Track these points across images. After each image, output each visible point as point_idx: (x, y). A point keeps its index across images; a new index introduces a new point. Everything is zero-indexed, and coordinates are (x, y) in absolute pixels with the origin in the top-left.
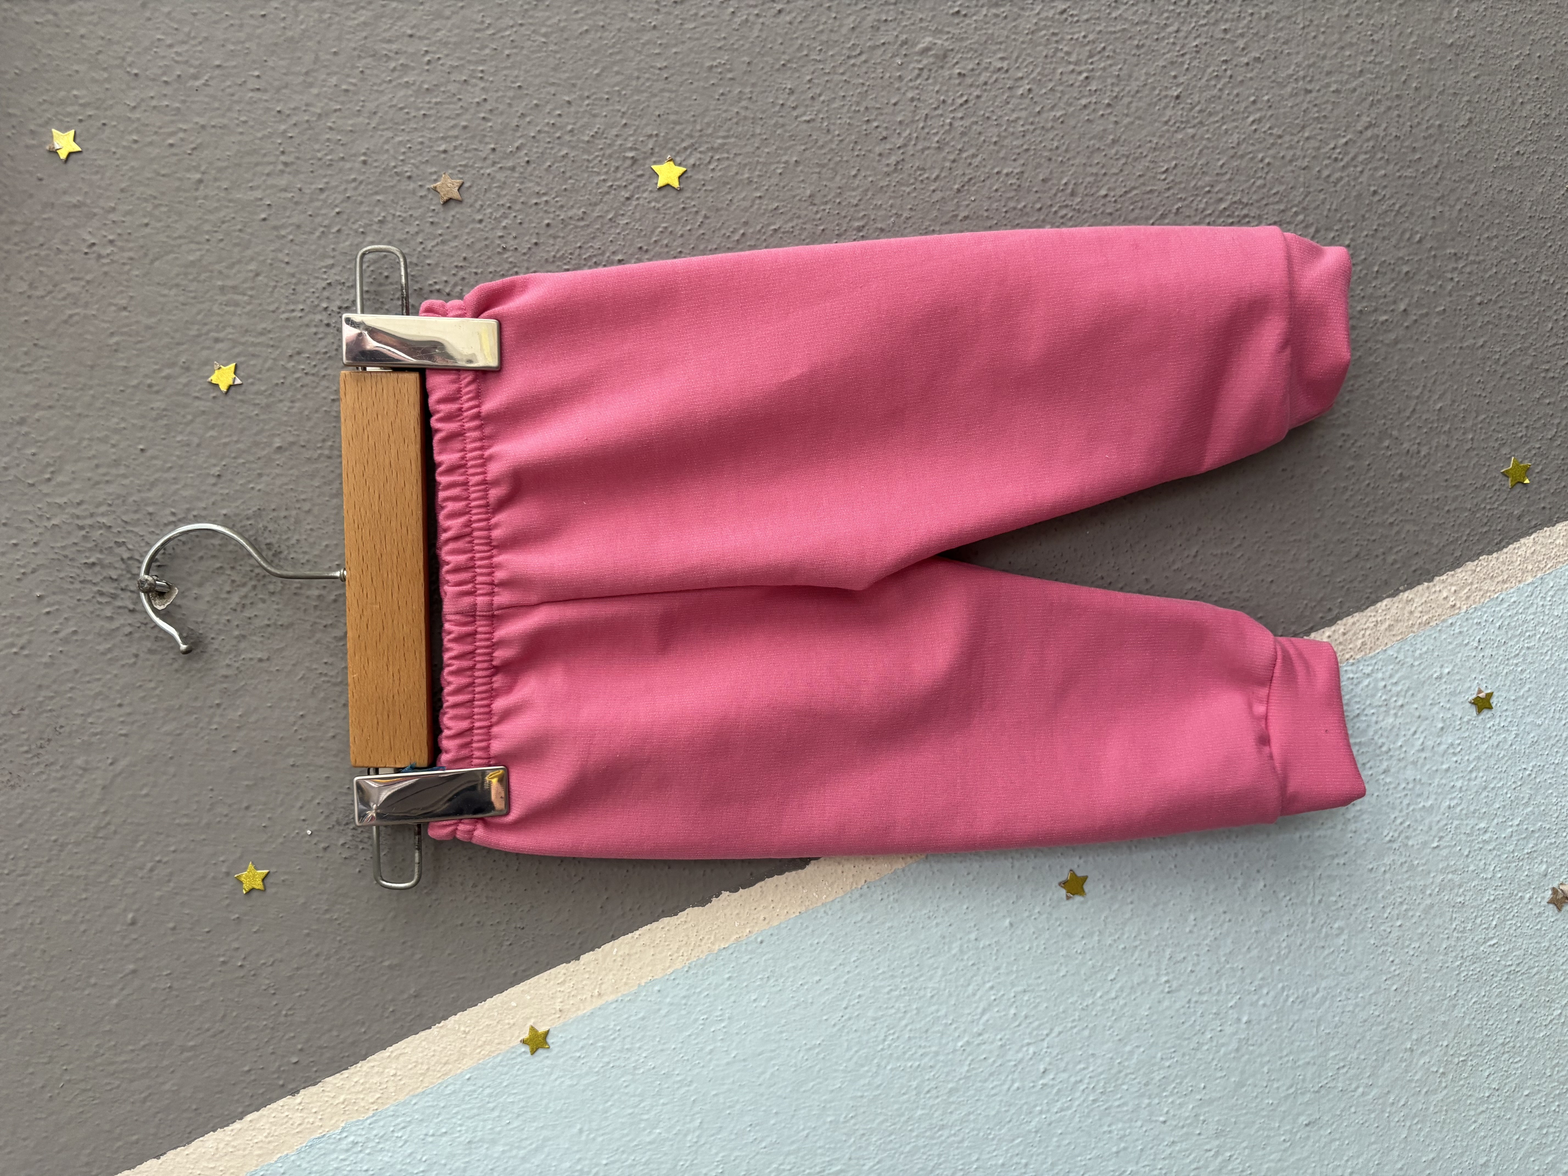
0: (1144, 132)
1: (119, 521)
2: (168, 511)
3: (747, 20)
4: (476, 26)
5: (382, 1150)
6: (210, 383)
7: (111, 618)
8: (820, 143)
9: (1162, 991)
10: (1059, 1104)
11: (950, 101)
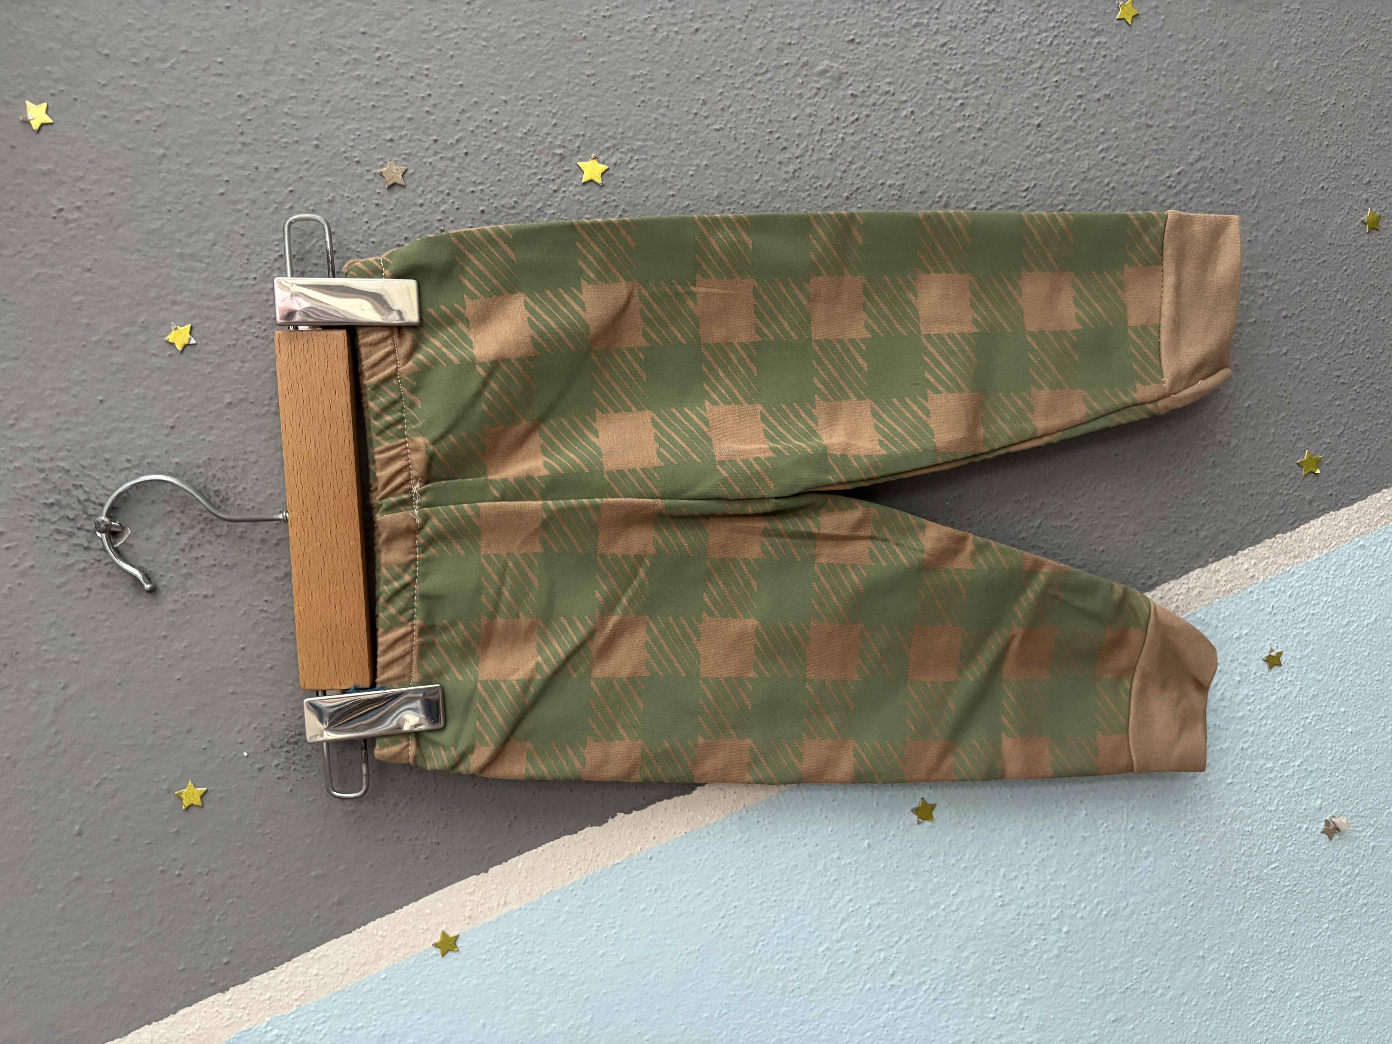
0: (1009, 155)
1: (78, 466)
2: (123, 458)
3: (667, 37)
4: (423, 28)
6: (167, 342)
7: (67, 555)
8: (728, 150)
9: (996, 905)
10: (904, 1003)
11: (843, 119)
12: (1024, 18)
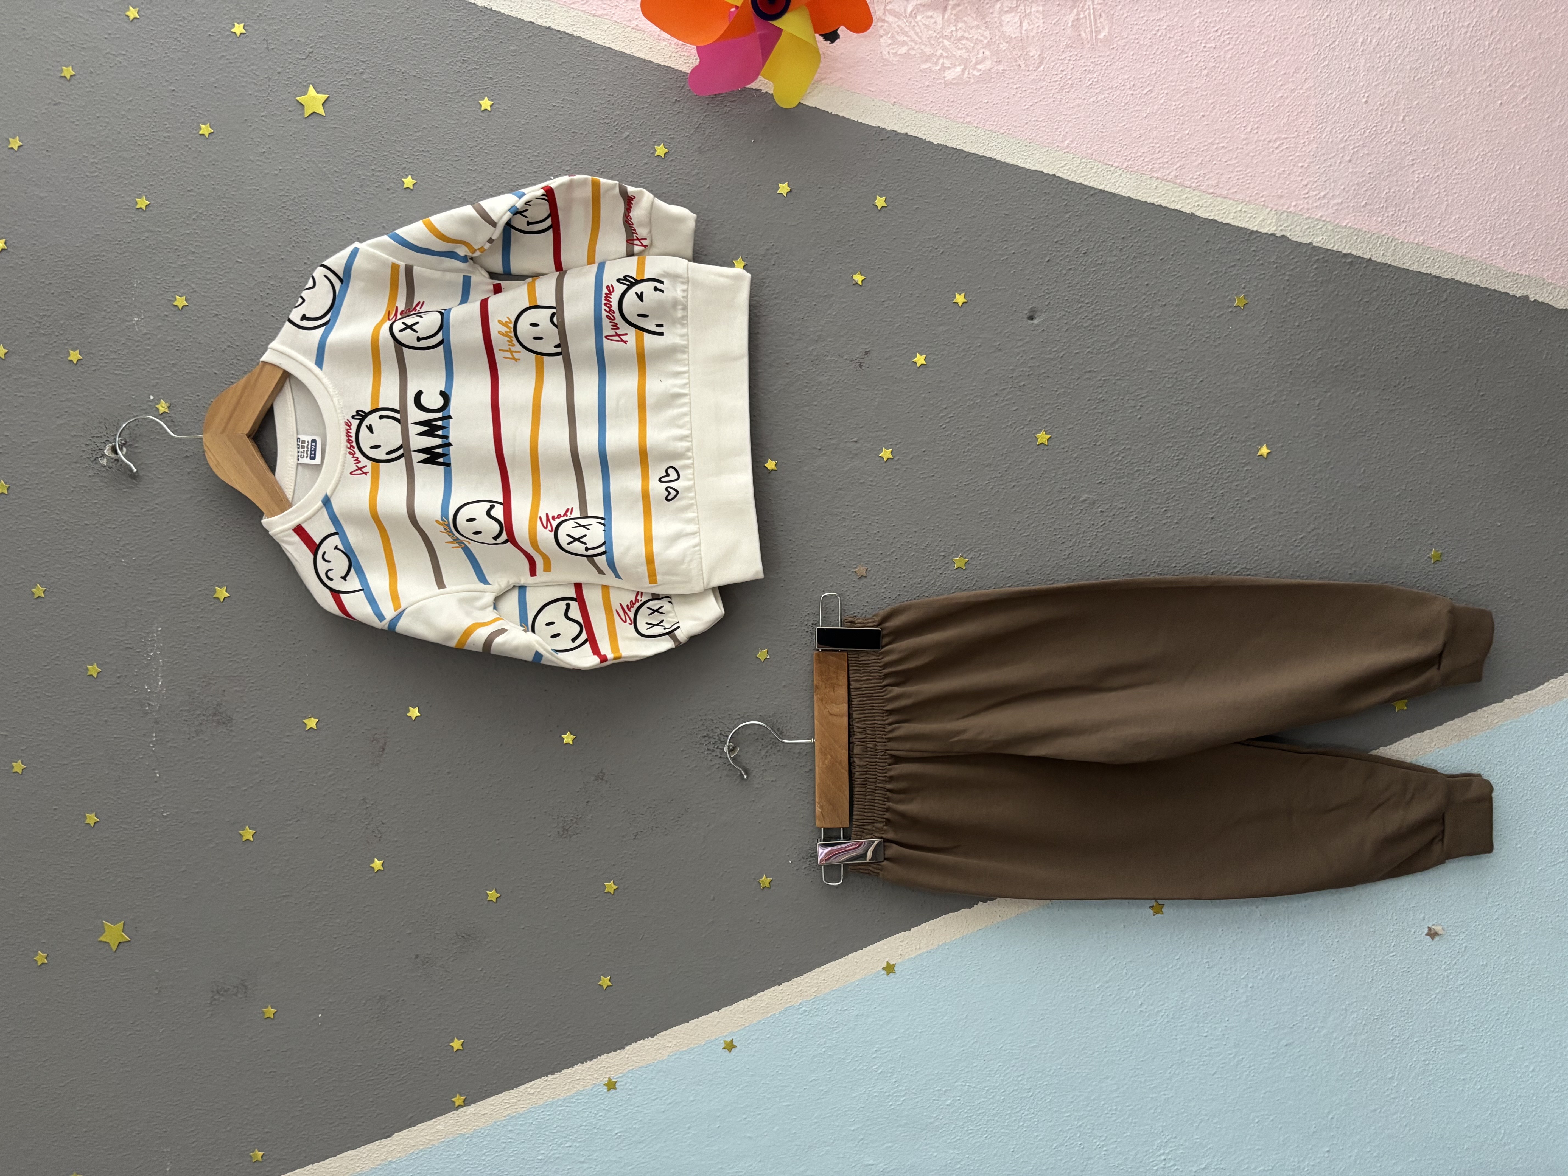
0: (1195, 536)
1: (717, 718)
2: (738, 716)
3: (998, 491)
5: (817, 1015)
6: (756, 659)
8: (1032, 546)
9: (1204, 967)
10: (1149, 1022)
11: (1096, 524)
12: (1201, 461)
